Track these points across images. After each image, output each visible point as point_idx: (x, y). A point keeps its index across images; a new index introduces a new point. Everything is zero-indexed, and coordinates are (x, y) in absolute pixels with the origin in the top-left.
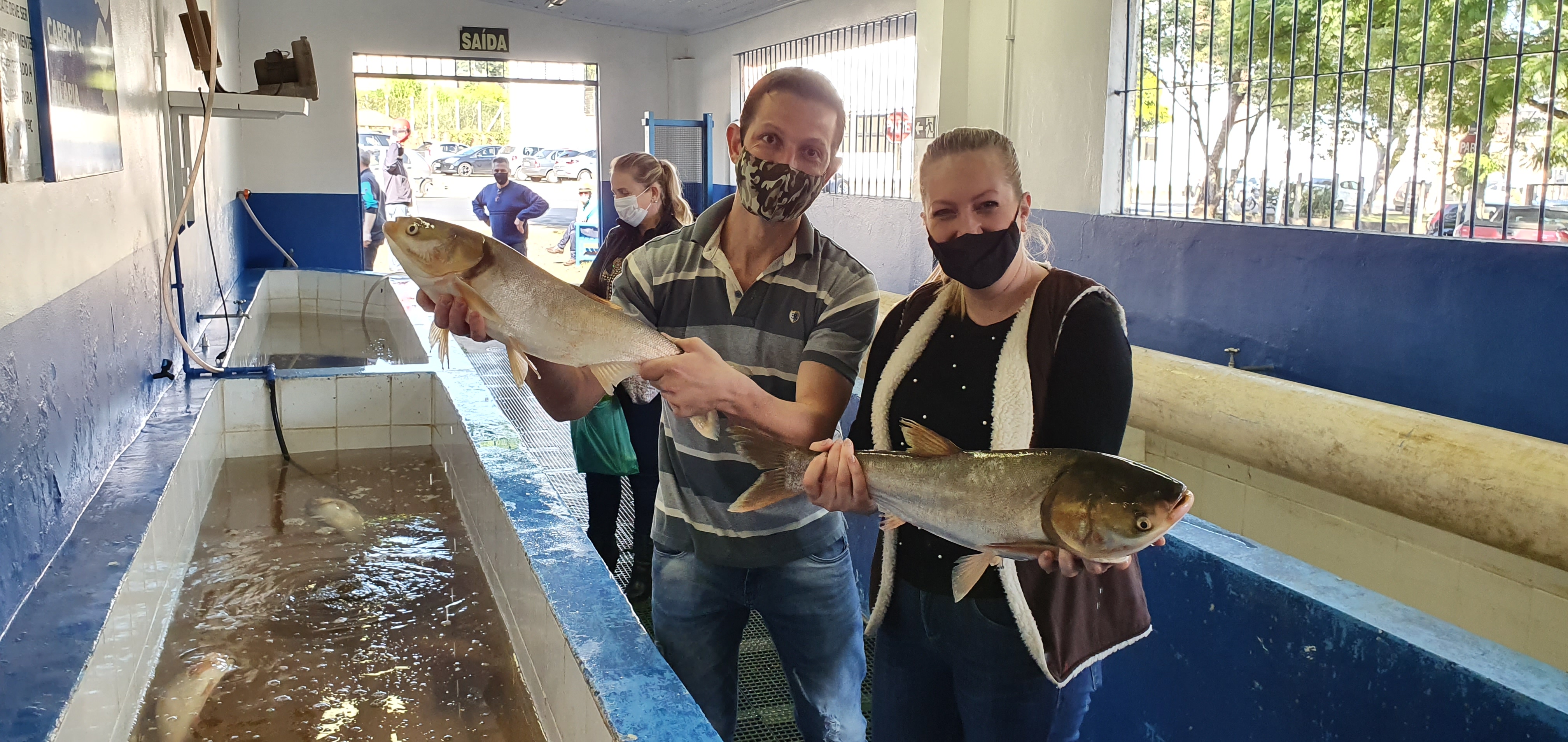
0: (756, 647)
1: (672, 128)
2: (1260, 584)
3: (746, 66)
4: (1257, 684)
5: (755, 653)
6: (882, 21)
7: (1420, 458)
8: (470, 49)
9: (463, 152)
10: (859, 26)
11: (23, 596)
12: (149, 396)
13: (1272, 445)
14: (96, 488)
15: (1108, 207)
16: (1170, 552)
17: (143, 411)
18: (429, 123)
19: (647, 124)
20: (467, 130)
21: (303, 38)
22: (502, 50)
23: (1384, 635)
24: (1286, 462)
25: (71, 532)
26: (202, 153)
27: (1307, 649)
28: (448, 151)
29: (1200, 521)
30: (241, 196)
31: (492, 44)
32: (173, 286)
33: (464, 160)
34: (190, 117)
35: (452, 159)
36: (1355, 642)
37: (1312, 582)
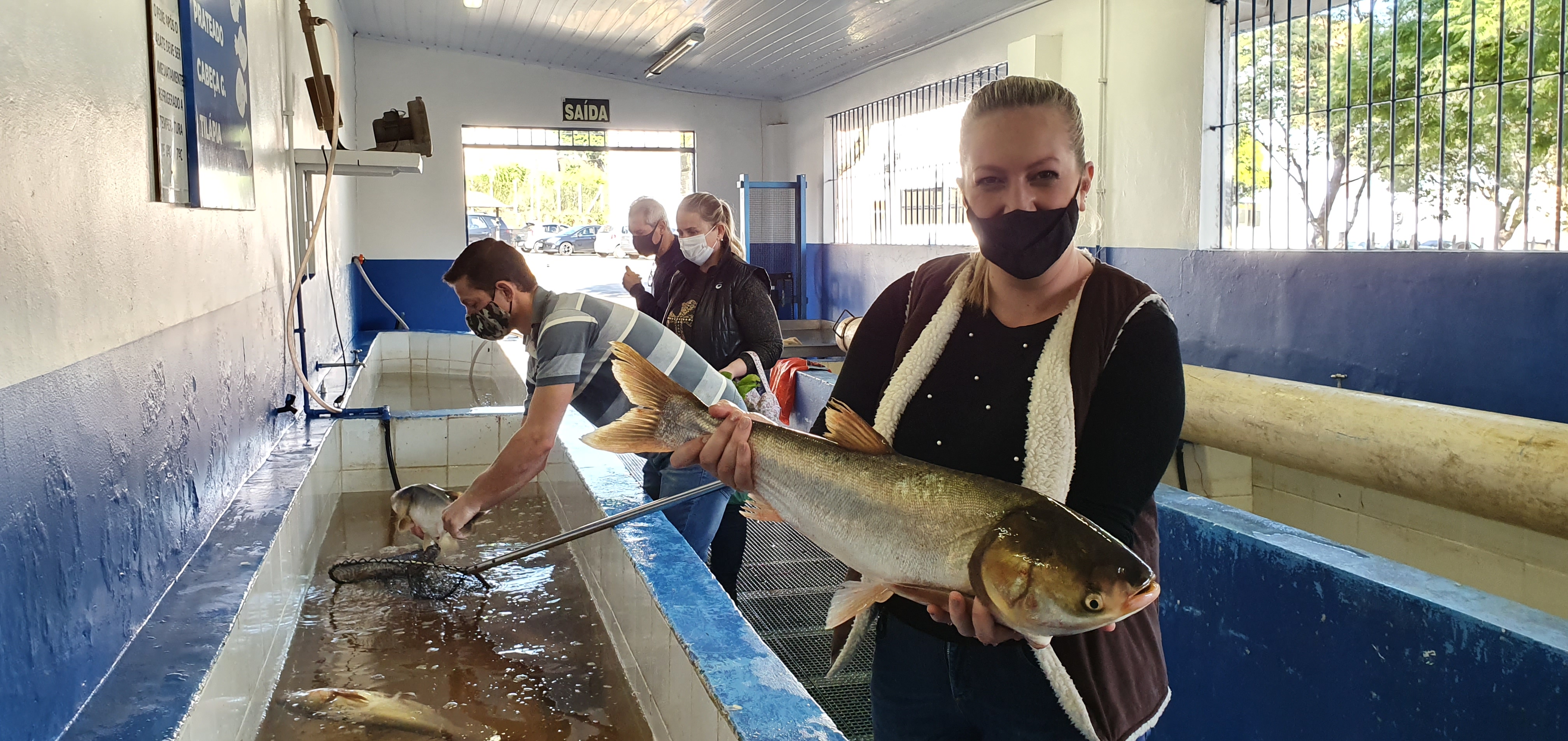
0: (856, 679)
1: (766, 189)
2: (1374, 591)
3: (839, 131)
4: (1374, 694)
5: (855, 685)
6: (973, 74)
7: (1541, 465)
8: (573, 120)
9: (565, 232)
10: (951, 80)
11: (166, 586)
12: (274, 429)
13: (1383, 461)
14: (227, 503)
15: (1206, 242)
16: (1278, 563)
17: (269, 443)
18: (532, 206)
19: (742, 186)
20: (567, 211)
21: (419, 98)
22: (603, 120)
23: (1508, 634)
24: (1399, 477)
25: (207, 538)
26: (324, 207)
27: (1426, 654)
28: (550, 232)
29: (1309, 534)
30: (356, 261)
31: (593, 115)
32: (296, 331)
33: (565, 240)
34: (313, 176)
35: (554, 239)
36: (1477, 644)
37: (1428, 587)
